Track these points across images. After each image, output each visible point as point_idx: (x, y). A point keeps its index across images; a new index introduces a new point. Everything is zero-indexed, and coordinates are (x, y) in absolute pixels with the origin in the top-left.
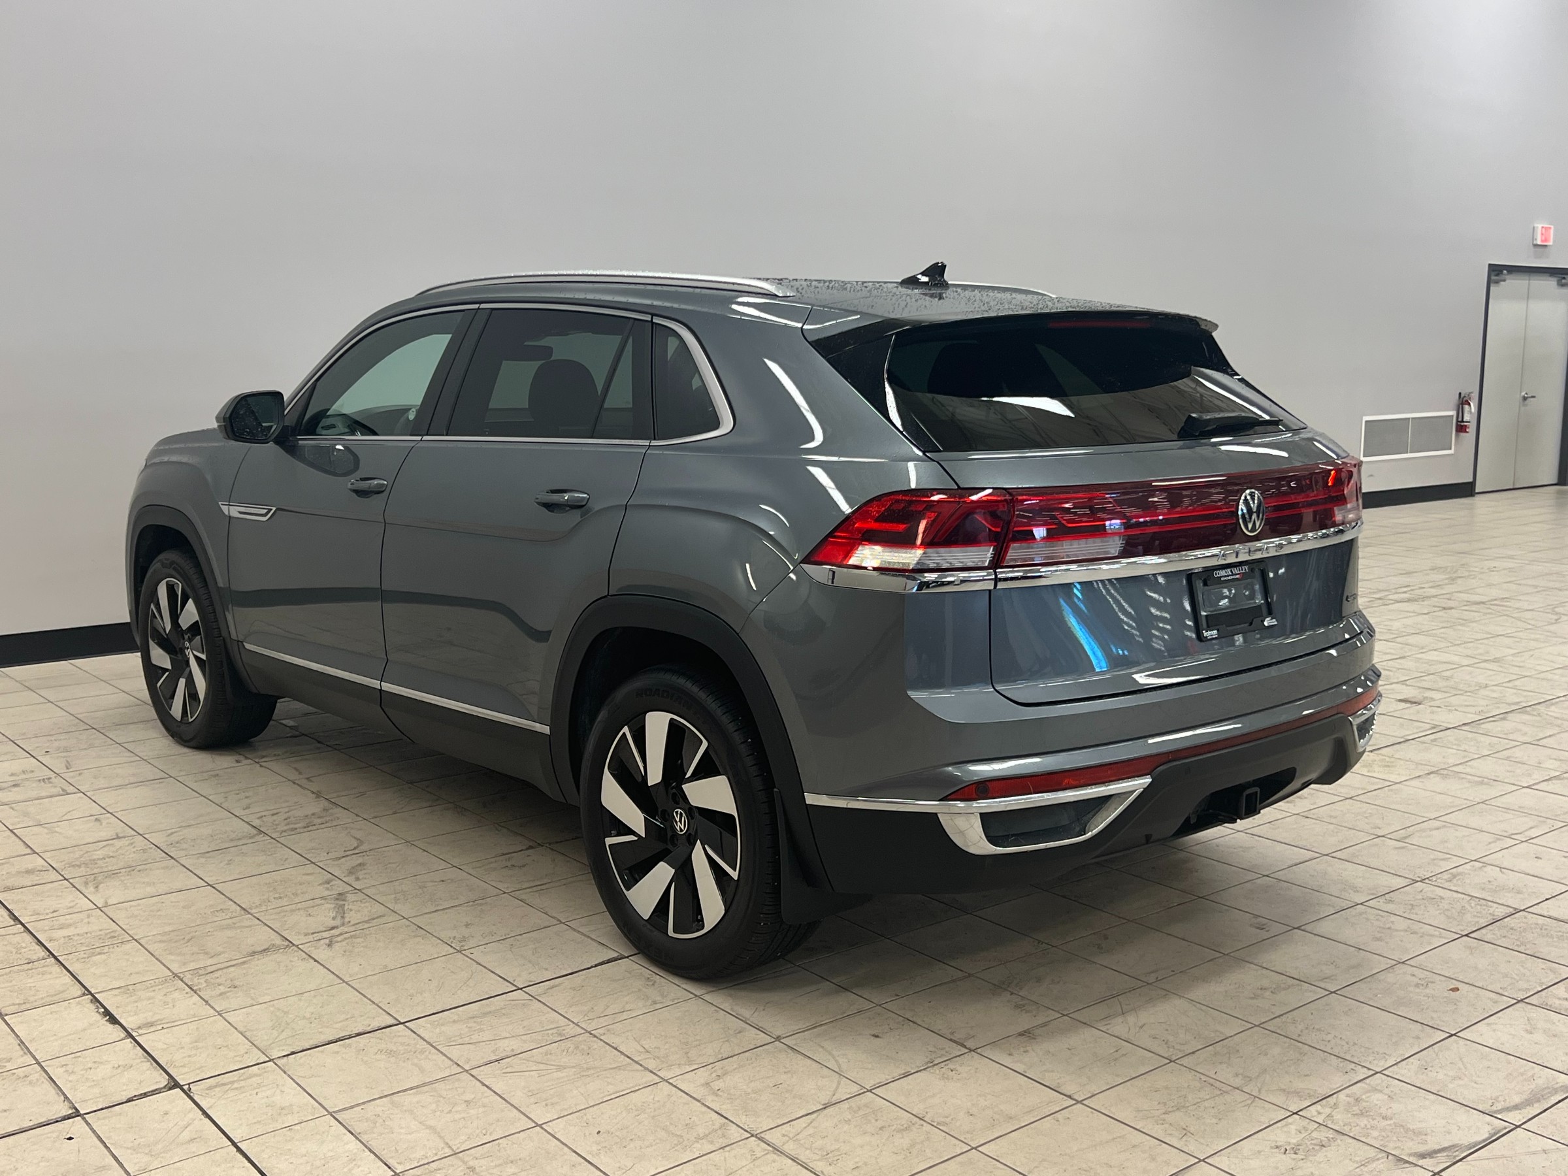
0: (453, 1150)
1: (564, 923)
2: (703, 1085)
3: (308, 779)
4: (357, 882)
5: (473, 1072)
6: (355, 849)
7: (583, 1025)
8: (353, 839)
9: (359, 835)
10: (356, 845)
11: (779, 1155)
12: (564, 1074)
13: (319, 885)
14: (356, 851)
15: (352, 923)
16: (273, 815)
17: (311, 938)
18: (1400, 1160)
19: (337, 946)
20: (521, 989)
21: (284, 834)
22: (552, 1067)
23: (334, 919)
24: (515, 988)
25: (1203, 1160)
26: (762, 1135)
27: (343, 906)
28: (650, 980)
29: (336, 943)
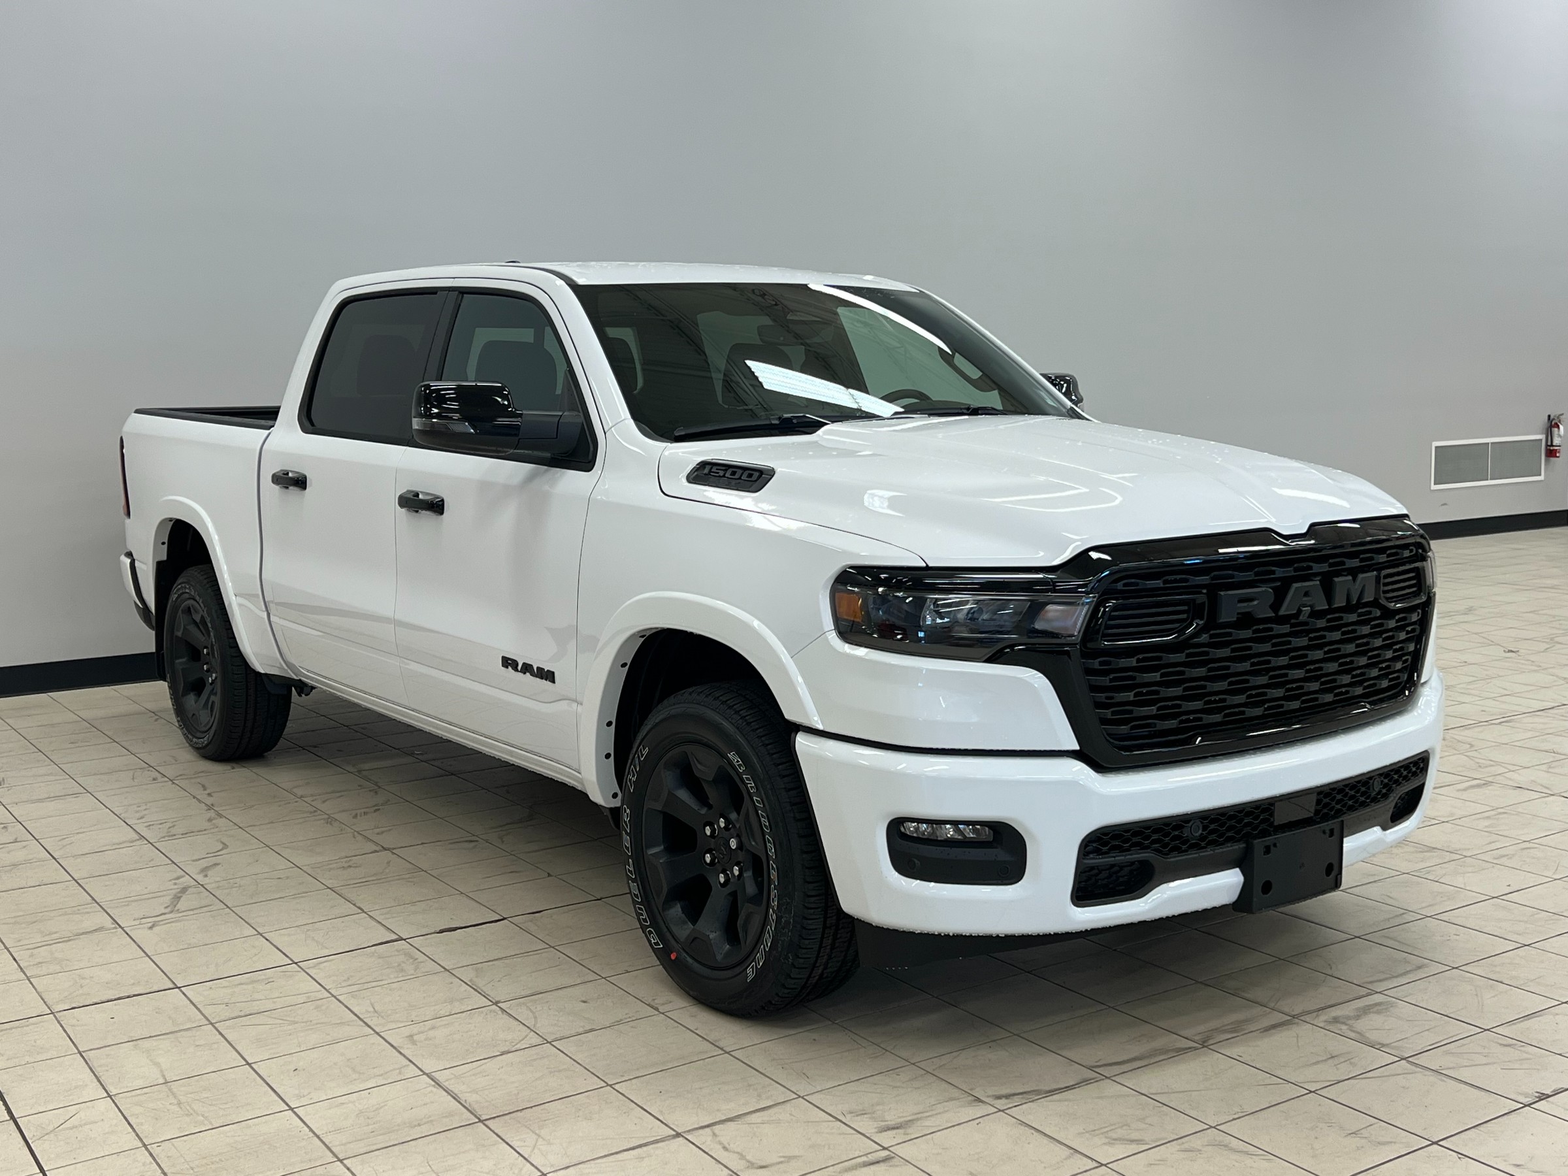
0: (166, 1079)
1: (365, 913)
2: (407, 1037)
3: (209, 795)
4: (205, 879)
5: (217, 1025)
6: (218, 851)
7: (333, 992)
8: (219, 843)
9: (225, 840)
10: (221, 848)
11: (437, 1088)
13: (170, 880)
14: (216, 854)
15: (180, 911)
16: (161, 824)
17: (137, 922)
18: (978, 1100)
19: (154, 929)
20: (296, 963)
21: (163, 839)
22: (286, 1022)
23: (166, 907)
24: (291, 962)
25: (803, 1098)
26: (433, 1074)
27: (180, 898)
28: (412, 957)
29: (157, 925)
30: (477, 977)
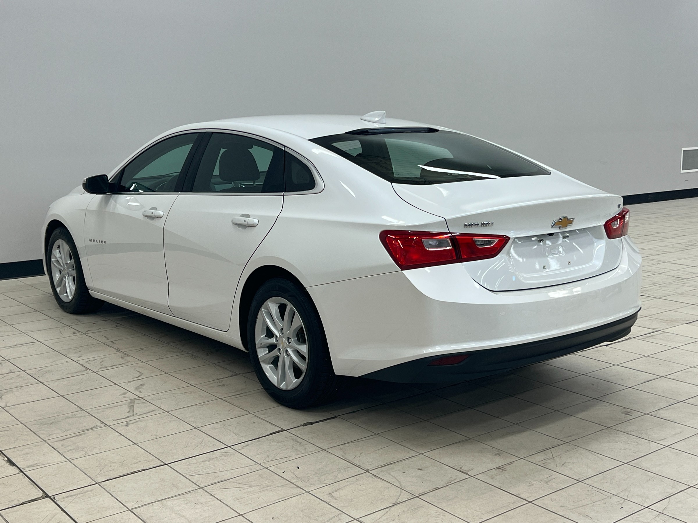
1: (251, 413)
2: (327, 494)
3: (112, 342)
4: (141, 394)
5: (205, 489)
7: (263, 465)
8: (137, 372)
9: (140, 370)
13: (120, 395)
14: (138, 378)
16: (94, 360)
17: (116, 422)
19: (129, 426)
20: (230, 447)
21: (101, 370)
22: (247, 486)
23: (128, 412)
24: (227, 446)
27: (133, 406)
28: (298, 442)
29: (130, 424)
30: (345, 454)
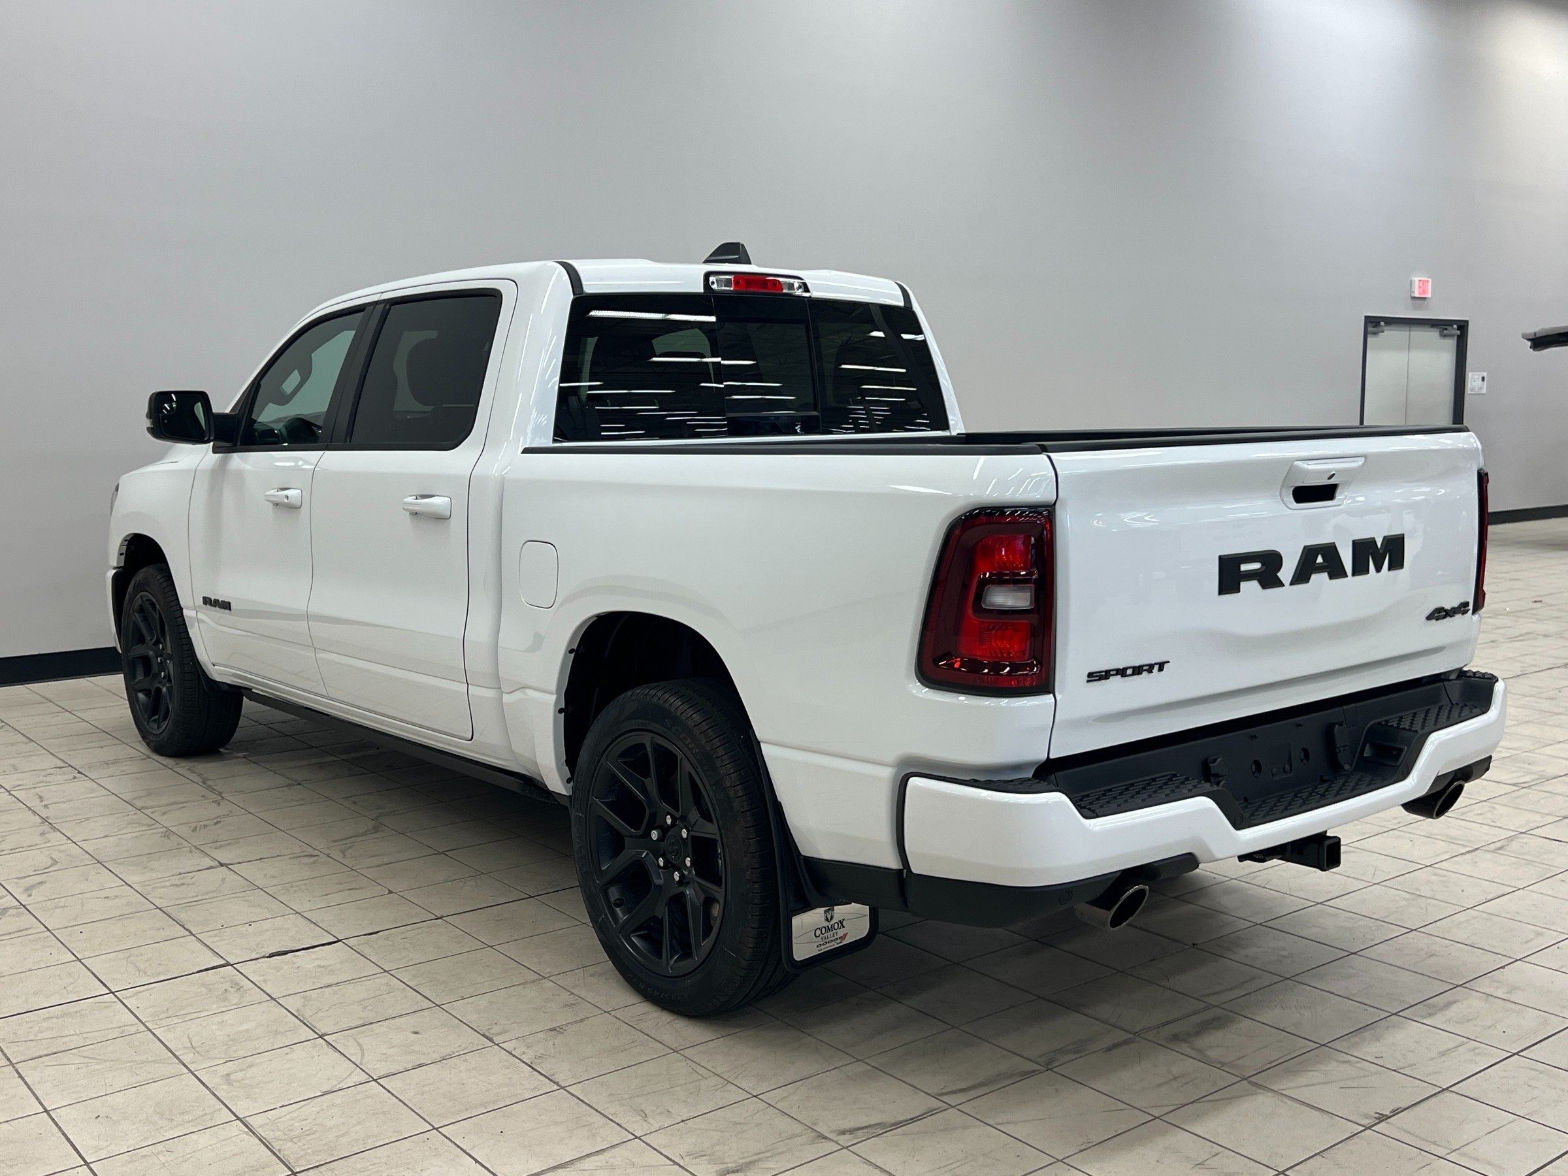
12: (101, 1067)
